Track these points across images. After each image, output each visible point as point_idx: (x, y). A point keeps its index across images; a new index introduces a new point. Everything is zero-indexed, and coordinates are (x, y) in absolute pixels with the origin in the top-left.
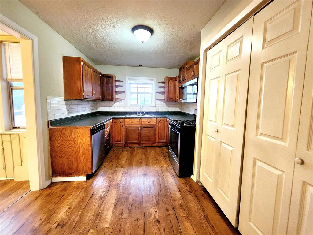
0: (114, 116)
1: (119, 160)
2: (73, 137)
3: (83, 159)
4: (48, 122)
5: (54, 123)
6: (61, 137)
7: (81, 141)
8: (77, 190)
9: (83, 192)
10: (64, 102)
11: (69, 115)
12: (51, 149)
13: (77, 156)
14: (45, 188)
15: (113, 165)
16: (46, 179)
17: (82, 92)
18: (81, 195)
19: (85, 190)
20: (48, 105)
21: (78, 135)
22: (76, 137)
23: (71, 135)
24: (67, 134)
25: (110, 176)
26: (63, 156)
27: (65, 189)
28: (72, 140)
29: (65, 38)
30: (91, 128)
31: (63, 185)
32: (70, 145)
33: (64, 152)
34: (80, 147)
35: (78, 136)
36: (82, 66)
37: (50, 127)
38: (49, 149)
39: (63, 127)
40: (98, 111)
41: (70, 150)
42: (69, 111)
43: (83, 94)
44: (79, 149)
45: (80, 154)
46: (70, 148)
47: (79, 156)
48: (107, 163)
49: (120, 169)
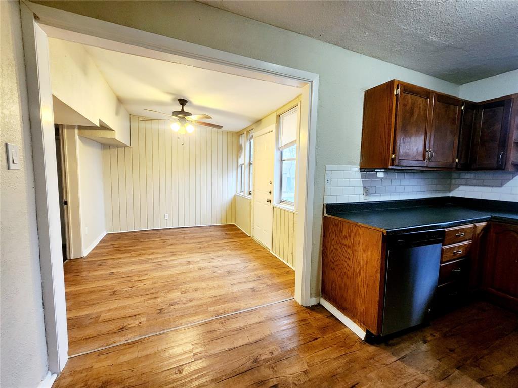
0: (497, 215)
1: (485, 352)
2: (352, 241)
3: (364, 293)
4: (324, 206)
5: (332, 209)
6: (336, 234)
7: (364, 255)
8: (338, 347)
9: (343, 361)
10: (358, 174)
11: (368, 197)
12: (323, 250)
13: (355, 280)
14: (308, 307)
15: (451, 350)
16: (311, 294)
17: (391, 152)
18: (335, 364)
19: (350, 361)
20: (326, 179)
21: (359, 241)
22: (355, 243)
23: (350, 236)
24: (344, 234)
25: (426, 378)
26: (337, 269)
27: (324, 330)
28: (349, 247)
29: (373, 57)
30: (385, 234)
31: (327, 320)
32: (346, 255)
33: (337, 263)
34: (361, 267)
35: (359, 243)
36: (397, 98)
37: (326, 215)
38: (322, 249)
39: (340, 219)
40: (453, 194)
41: (346, 265)
42: (367, 191)
43: (393, 156)
44: (358, 269)
45: (359, 280)
46: (346, 260)
47: (358, 283)
48: (437, 335)
49: (470, 380)
